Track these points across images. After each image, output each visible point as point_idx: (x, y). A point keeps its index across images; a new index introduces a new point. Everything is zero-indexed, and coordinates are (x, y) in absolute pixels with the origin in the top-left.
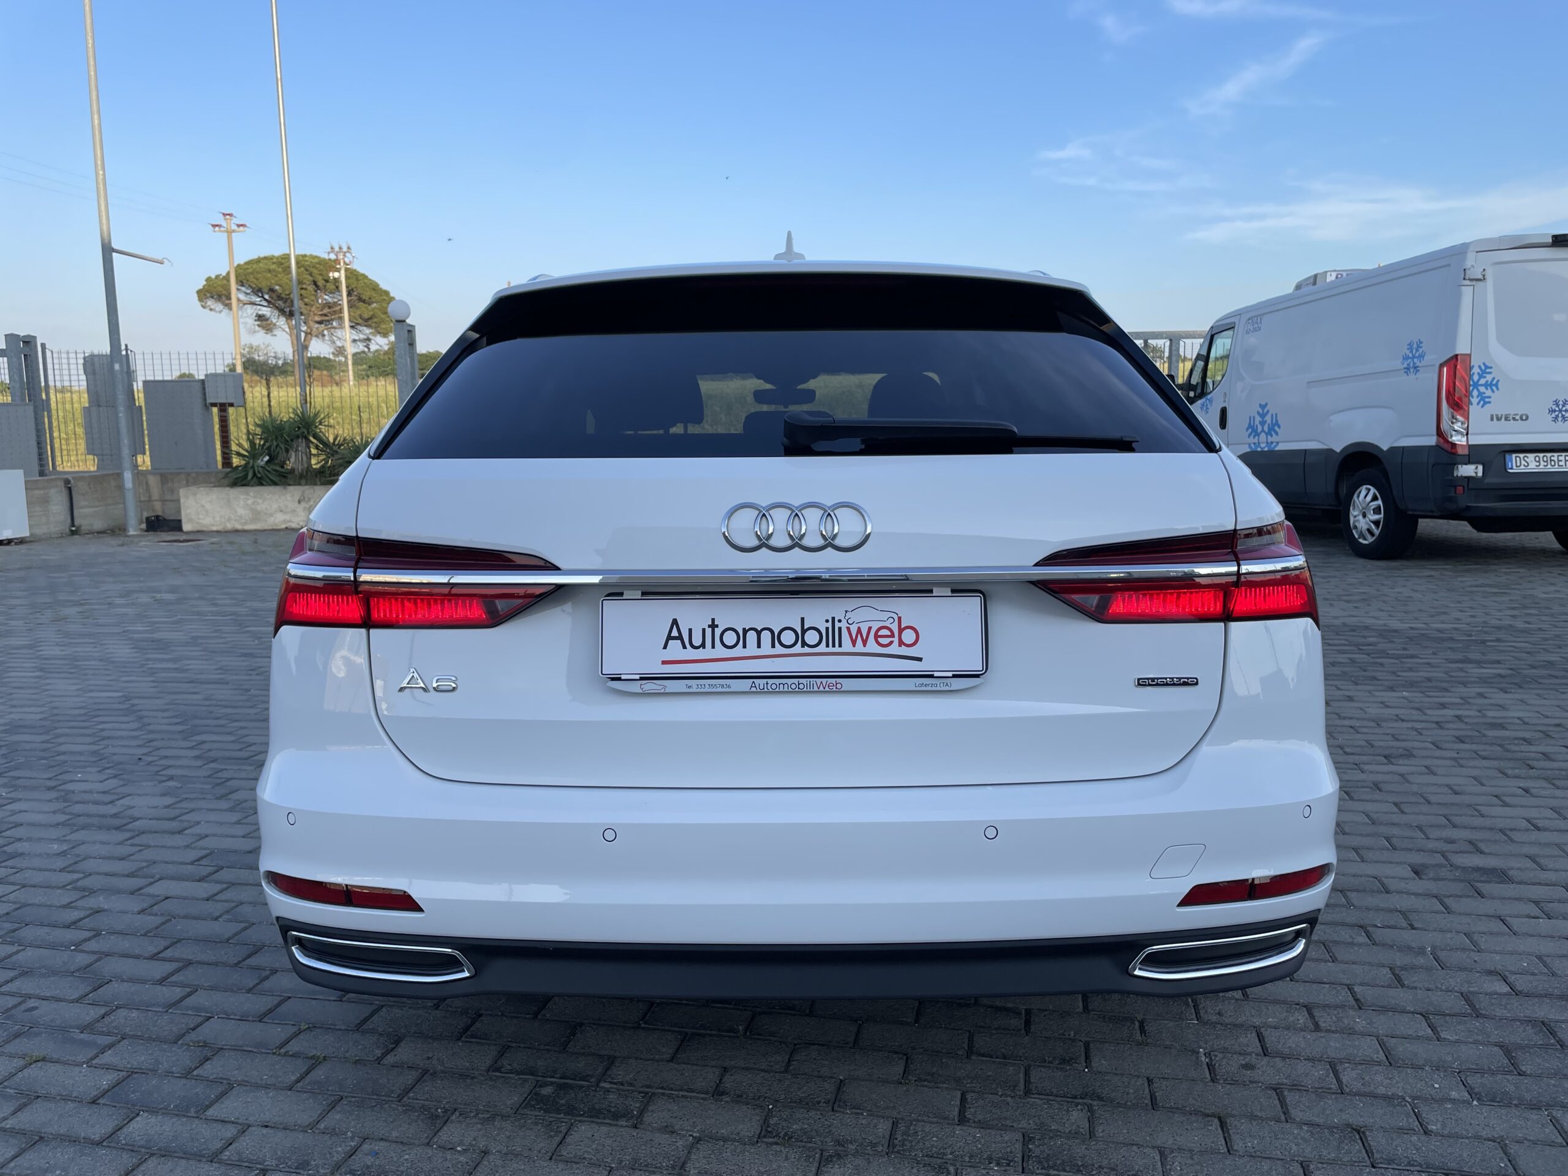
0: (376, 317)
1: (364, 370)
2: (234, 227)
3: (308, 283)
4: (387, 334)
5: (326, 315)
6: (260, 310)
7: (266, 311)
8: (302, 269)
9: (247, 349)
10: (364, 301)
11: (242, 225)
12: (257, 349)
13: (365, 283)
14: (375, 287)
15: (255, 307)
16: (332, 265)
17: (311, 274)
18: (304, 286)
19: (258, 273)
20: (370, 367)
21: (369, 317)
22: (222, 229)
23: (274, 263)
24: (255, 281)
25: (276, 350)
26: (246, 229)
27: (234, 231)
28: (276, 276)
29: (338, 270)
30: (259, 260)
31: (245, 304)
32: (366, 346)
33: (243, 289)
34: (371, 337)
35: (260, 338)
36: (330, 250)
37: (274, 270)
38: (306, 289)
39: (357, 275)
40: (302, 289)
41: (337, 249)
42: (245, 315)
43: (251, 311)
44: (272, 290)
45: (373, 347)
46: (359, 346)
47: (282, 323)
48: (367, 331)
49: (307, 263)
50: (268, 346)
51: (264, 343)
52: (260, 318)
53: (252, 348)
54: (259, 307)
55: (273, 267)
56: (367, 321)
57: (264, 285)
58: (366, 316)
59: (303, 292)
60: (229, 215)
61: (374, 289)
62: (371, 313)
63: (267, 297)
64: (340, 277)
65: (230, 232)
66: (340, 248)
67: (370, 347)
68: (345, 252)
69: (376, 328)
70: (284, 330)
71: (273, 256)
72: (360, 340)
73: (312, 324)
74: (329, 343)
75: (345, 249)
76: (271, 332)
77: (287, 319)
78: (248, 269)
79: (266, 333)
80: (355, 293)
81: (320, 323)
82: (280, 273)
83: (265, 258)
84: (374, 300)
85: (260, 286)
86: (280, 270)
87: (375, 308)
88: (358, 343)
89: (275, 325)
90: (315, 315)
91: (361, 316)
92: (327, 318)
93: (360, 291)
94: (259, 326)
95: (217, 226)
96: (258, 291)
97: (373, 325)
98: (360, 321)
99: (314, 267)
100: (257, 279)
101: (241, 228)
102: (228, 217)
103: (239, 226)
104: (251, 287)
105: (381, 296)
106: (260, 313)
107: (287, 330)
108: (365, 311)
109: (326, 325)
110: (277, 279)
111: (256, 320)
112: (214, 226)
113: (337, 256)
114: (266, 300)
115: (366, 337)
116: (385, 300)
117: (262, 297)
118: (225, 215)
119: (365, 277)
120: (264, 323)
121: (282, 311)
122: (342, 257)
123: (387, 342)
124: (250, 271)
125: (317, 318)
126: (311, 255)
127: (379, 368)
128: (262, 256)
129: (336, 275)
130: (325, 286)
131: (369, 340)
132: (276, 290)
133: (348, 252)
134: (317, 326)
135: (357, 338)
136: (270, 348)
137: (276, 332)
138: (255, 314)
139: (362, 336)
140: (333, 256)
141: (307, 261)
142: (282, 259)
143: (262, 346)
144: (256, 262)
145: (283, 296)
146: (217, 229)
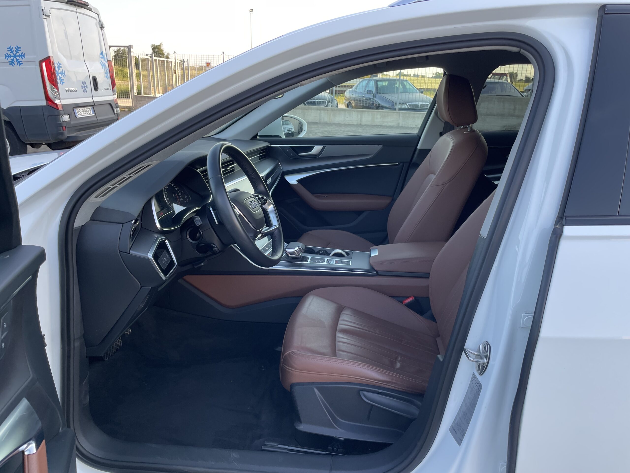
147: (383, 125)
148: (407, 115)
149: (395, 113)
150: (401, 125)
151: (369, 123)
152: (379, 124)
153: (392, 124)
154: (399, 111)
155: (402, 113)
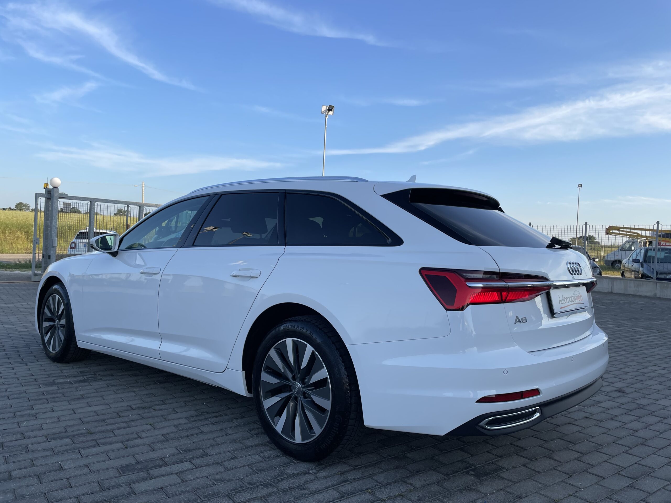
147: (638, 294)
148: (666, 285)
149: (651, 283)
150: (658, 296)
151: (622, 292)
152: (632, 293)
153: (648, 294)
154: (656, 281)
155: (659, 282)
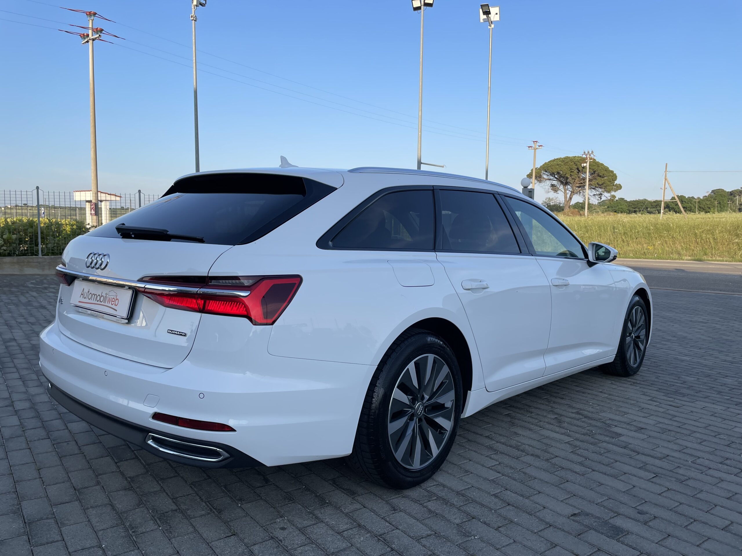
0: (605, 184)
1: (605, 209)
2: (537, 147)
3: (574, 169)
4: (610, 191)
5: (581, 183)
6: (552, 182)
7: (555, 183)
8: (573, 163)
9: (547, 200)
10: (600, 176)
11: (541, 146)
12: (552, 199)
13: (602, 168)
14: (606, 169)
15: (550, 181)
16: (584, 160)
17: (576, 165)
18: (573, 171)
19: (553, 166)
20: (608, 207)
21: (602, 183)
22: (532, 148)
23: (560, 161)
24: (551, 170)
25: (560, 200)
26: (542, 147)
27: (537, 149)
28: (561, 167)
29: (586, 163)
30: (554, 160)
31: (546, 180)
32: (600, 197)
33: (546, 173)
34: (602, 193)
35: (552, 195)
36: (583, 153)
37: (560, 164)
38: (573, 172)
39: (598, 164)
40: (571, 172)
41: (587, 153)
42: (546, 185)
43: (549, 183)
44: (558, 173)
45: (603, 198)
46: (596, 197)
47: (562, 188)
48: (600, 190)
49: (576, 160)
50: (557, 198)
51: (555, 197)
52: (553, 186)
53: (549, 199)
54: (552, 181)
55: (560, 163)
56: (600, 186)
57: (555, 171)
58: (600, 183)
59: (572, 173)
60: (536, 142)
61: (606, 170)
62: (603, 182)
63: (556, 176)
64: (586, 166)
65: (535, 149)
66: (588, 152)
67: (602, 198)
68: (590, 154)
69: (604, 189)
70: (562, 191)
71: (561, 158)
72: (597, 195)
73: (575, 188)
74: (582, 196)
75: (590, 153)
76: (557, 192)
77: (563, 186)
78: (549, 164)
79: (554, 193)
80: (597, 173)
81: (579, 187)
82: (562, 166)
83: (557, 159)
84: (605, 175)
85: (553, 172)
86: (563, 164)
87: (606, 179)
88: (596, 196)
89: (558, 189)
90: (577, 183)
91: (598, 184)
92: (582, 185)
93: (599, 171)
94: (551, 189)
95: (530, 147)
96: (552, 174)
97: (603, 187)
98: (597, 186)
99: (578, 162)
100: (552, 169)
101: (540, 147)
102: (535, 143)
103: (539, 146)
104: (550, 172)
105: (609, 173)
106: (553, 183)
107: (563, 191)
108: (600, 181)
109: (582, 188)
110: (560, 168)
111: (550, 187)
112: (529, 147)
113: (586, 156)
114: (556, 178)
115: (600, 193)
116: (610, 175)
117: (554, 176)
118: (534, 142)
119: (602, 164)
120: (554, 188)
121: (562, 183)
122: (588, 156)
123: (610, 195)
124: (549, 165)
125: (577, 185)
126: (578, 156)
127: (612, 208)
128: (556, 158)
129: (585, 165)
130: (582, 170)
131: (601, 194)
132: (560, 173)
133: (592, 154)
134: (577, 188)
135: (595, 194)
136: (558, 199)
137: (559, 192)
138: (550, 184)
139: (598, 193)
140: (584, 156)
141: (575, 159)
142: (564, 159)
143: (554, 198)
144: (553, 161)
145: (563, 175)
146: (530, 148)
